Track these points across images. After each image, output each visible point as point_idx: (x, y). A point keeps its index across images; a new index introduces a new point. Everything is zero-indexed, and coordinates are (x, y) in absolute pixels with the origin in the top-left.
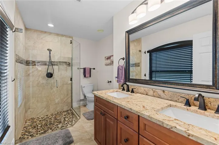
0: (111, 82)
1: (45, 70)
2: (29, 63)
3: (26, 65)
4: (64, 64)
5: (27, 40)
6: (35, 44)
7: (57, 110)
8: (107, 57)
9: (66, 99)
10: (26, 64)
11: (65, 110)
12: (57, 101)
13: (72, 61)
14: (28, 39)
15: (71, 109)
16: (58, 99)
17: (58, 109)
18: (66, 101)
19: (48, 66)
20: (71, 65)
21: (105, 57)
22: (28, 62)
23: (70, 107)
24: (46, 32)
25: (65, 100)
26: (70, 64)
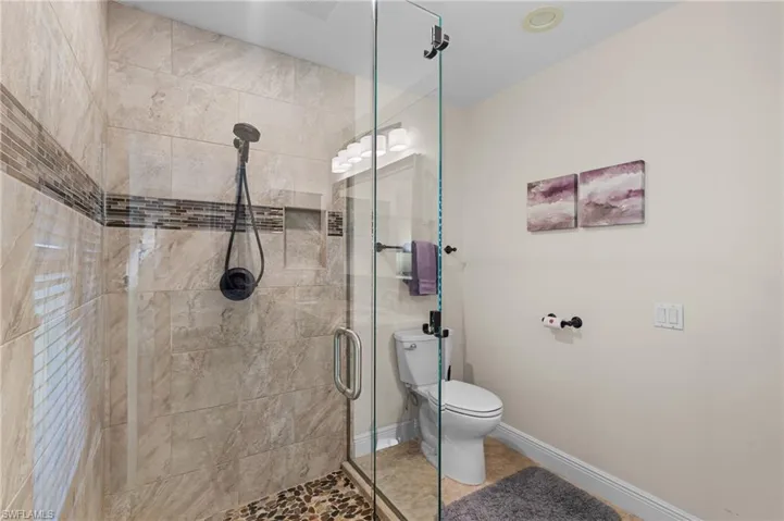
0: (577, 323)
1: (212, 254)
2: (126, 212)
3: (109, 225)
4: (309, 222)
5: (111, 71)
6: (158, 99)
7: (277, 479)
8: (548, 181)
9: (319, 414)
10: (107, 219)
11: (316, 475)
12: (274, 429)
13: (348, 208)
14: (120, 70)
15: (348, 466)
16: (283, 420)
17: (282, 471)
18: (321, 427)
19: (233, 231)
20: (344, 227)
21: (530, 187)
22: (121, 206)
23: (342, 455)
24: (220, 36)
25: (314, 419)
26: (339, 220)
